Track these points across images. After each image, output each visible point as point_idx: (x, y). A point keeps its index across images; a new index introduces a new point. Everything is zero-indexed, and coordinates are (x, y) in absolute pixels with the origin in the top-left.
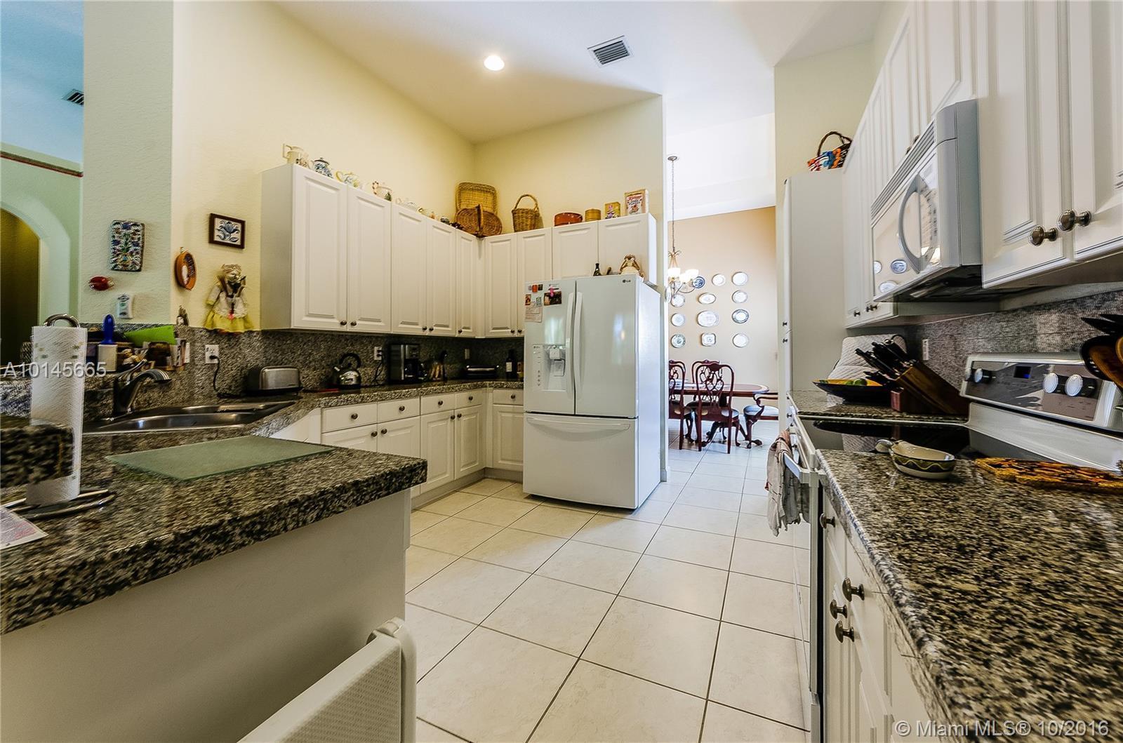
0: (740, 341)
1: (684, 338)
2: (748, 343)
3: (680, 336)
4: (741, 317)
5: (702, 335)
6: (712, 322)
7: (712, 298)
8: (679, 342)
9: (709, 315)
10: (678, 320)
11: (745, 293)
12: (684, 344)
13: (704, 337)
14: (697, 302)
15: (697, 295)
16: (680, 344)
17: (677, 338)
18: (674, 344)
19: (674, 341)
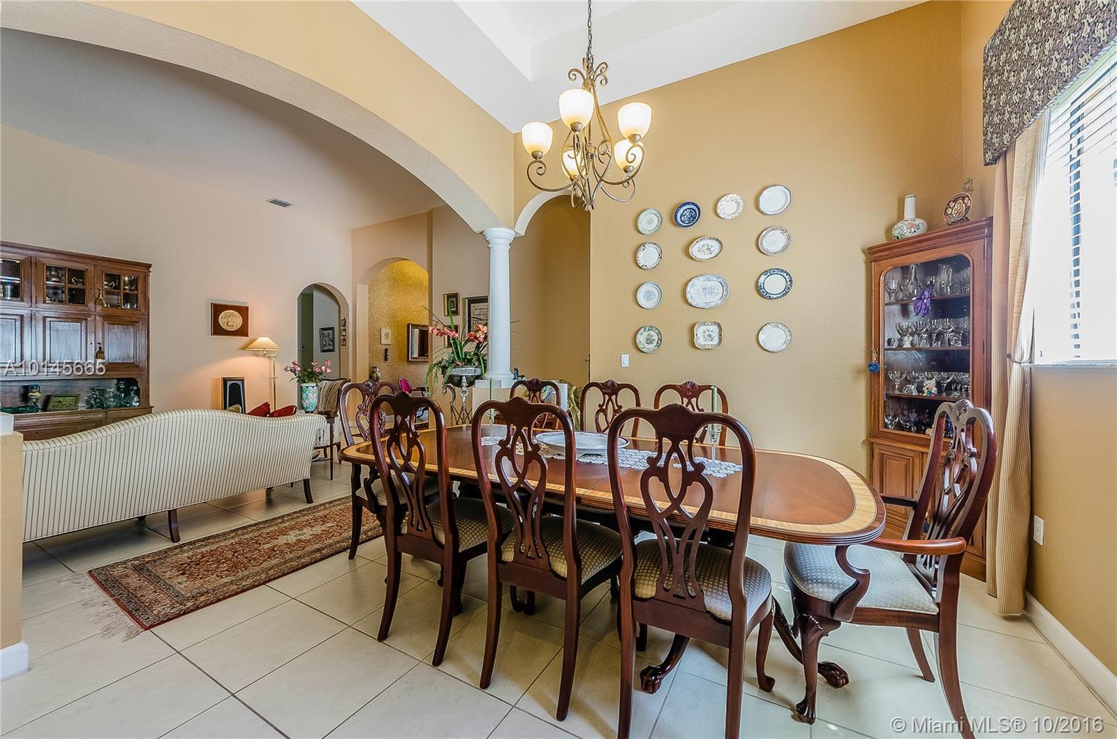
0: (774, 338)
1: (659, 333)
2: (789, 343)
3: (651, 328)
4: (774, 284)
5: (693, 327)
6: (715, 300)
7: (715, 246)
8: (649, 341)
9: (708, 284)
10: (648, 296)
11: (784, 231)
12: (658, 345)
13: (700, 331)
14: (685, 259)
15: (685, 241)
16: (652, 346)
17: (646, 334)
18: (640, 346)
19: (641, 338)
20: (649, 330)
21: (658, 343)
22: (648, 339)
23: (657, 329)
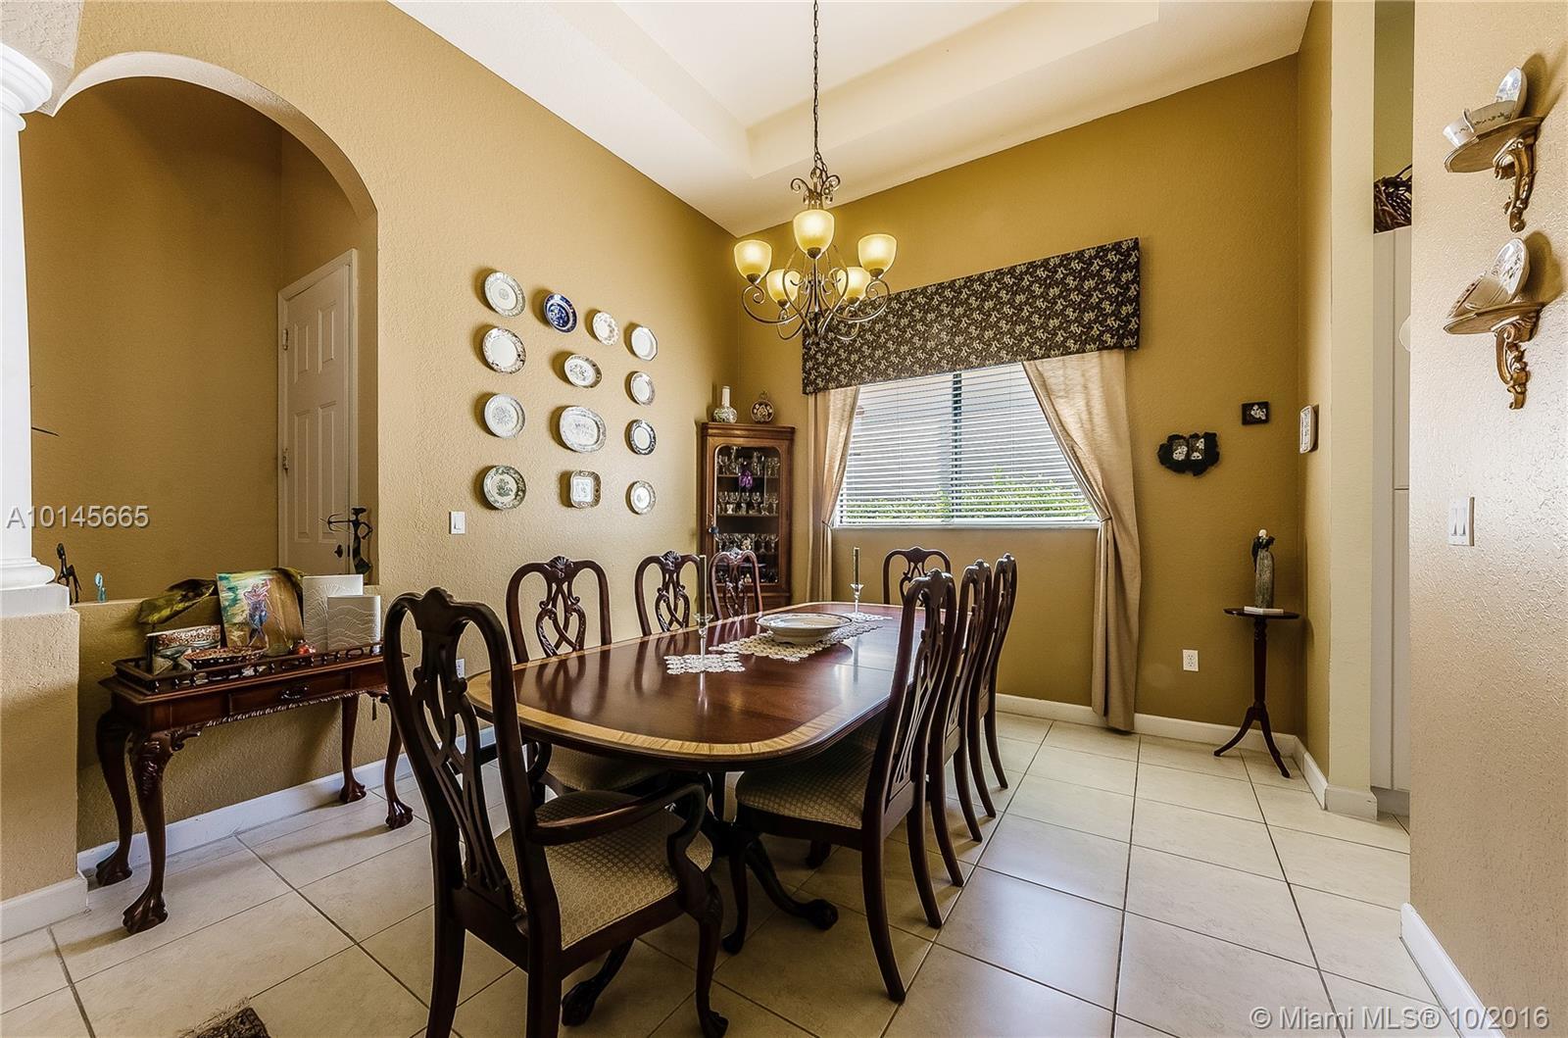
1: (520, 480)
3: (508, 470)
5: (568, 476)
6: (589, 442)
7: (590, 372)
8: (502, 491)
9: (582, 420)
10: (503, 415)
12: (519, 499)
13: (573, 483)
16: (508, 499)
17: (499, 477)
18: (491, 499)
19: (490, 484)
20: (503, 472)
21: (517, 495)
22: (500, 488)
23: (516, 472)
